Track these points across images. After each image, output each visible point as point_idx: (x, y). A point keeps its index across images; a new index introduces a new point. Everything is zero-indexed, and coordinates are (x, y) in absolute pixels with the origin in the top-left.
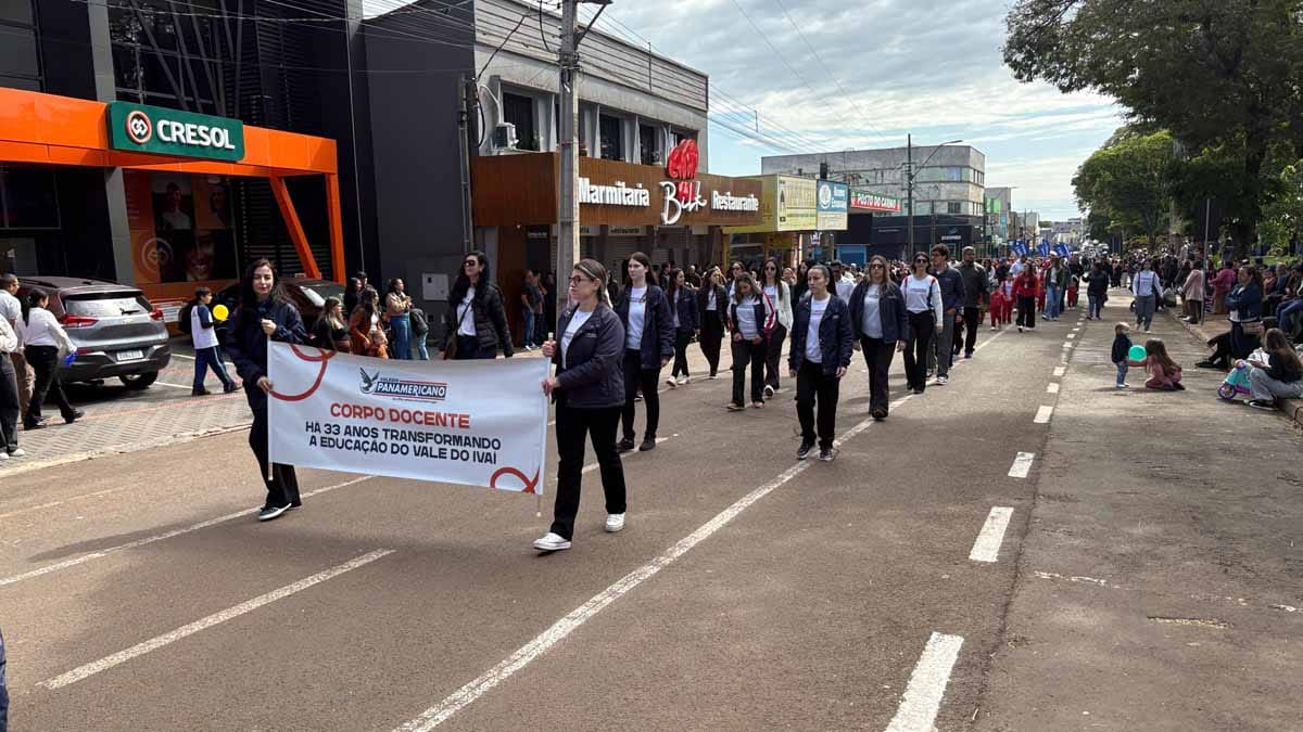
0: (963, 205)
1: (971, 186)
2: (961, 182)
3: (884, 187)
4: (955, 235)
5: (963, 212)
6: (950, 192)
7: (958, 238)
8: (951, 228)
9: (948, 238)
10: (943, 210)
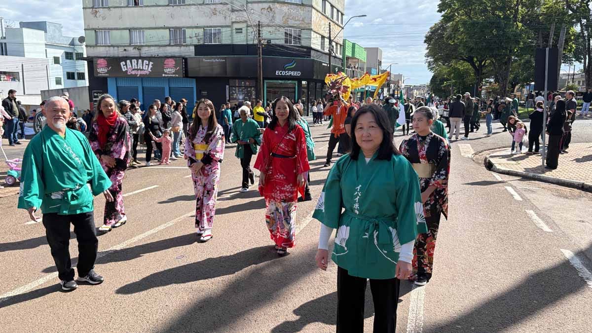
0: (304, 35)
1: (313, 10)
2: (302, 5)
3: (213, 7)
4: (291, 70)
5: (304, 43)
6: (287, 17)
7: (297, 74)
8: (290, 62)
9: (284, 73)
10: (278, 39)
